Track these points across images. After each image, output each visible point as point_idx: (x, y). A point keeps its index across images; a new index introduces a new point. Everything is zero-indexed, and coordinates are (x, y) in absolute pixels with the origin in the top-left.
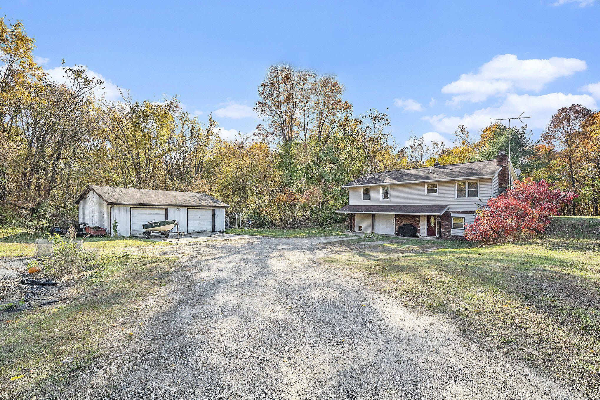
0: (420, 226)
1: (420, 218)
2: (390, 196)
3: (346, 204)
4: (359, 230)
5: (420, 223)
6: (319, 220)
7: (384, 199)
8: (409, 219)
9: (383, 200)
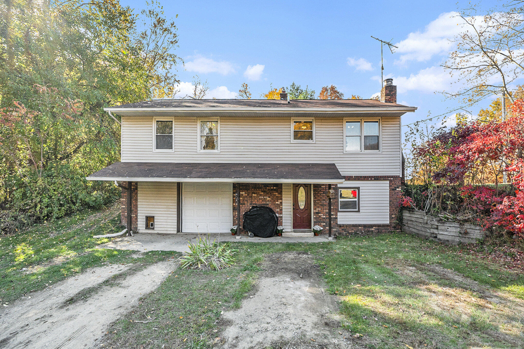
0: (281, 210)
1: (281, 193)
2: (220, 142)
3: (114, 160)
4: (147, 227)
5: (281, 203)
6: (36, 206)
7: (204, 148)
8: (261, 195)
9: (203, 151)
